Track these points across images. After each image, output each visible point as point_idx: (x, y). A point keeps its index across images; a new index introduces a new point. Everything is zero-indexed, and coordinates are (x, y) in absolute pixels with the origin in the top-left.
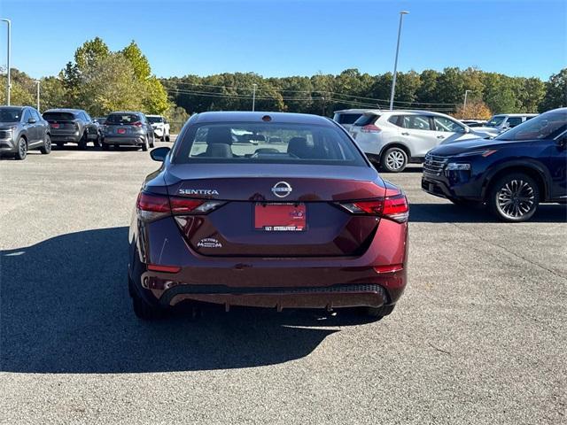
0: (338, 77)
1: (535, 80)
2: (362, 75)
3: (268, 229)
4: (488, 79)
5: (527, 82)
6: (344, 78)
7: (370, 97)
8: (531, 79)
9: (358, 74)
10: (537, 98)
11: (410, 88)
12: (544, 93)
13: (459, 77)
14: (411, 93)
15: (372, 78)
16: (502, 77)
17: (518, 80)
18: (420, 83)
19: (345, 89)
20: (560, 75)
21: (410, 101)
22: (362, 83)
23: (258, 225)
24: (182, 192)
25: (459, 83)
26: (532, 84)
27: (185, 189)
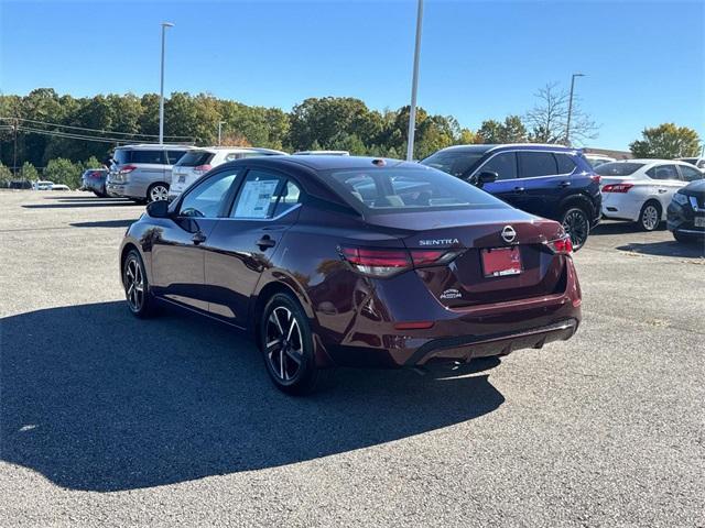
0: (26, 99)
1: (276, 111)
2: (60, 96)
3: (496, 274)
4: (224, 108)
5: (268, 113)
6: (35, 100)
7: (77, 126)
8: (272, 110)
9: (55, 96)
10: (280, 131)
11: (130, 116)
12: (288, 126)
13: (192, 105)
14: (133, 122)
15: (77, 101)
16: (240, 106)
17: (258, 110)
18: (142, 109)
19: (39, 114)
20: (304, 106)
21: (132, 131)
22: (63, 108)
23: (487, 272)
24: (422, 243)
25: (191, 112)
26: (274, 116)
27: (425, 240)
